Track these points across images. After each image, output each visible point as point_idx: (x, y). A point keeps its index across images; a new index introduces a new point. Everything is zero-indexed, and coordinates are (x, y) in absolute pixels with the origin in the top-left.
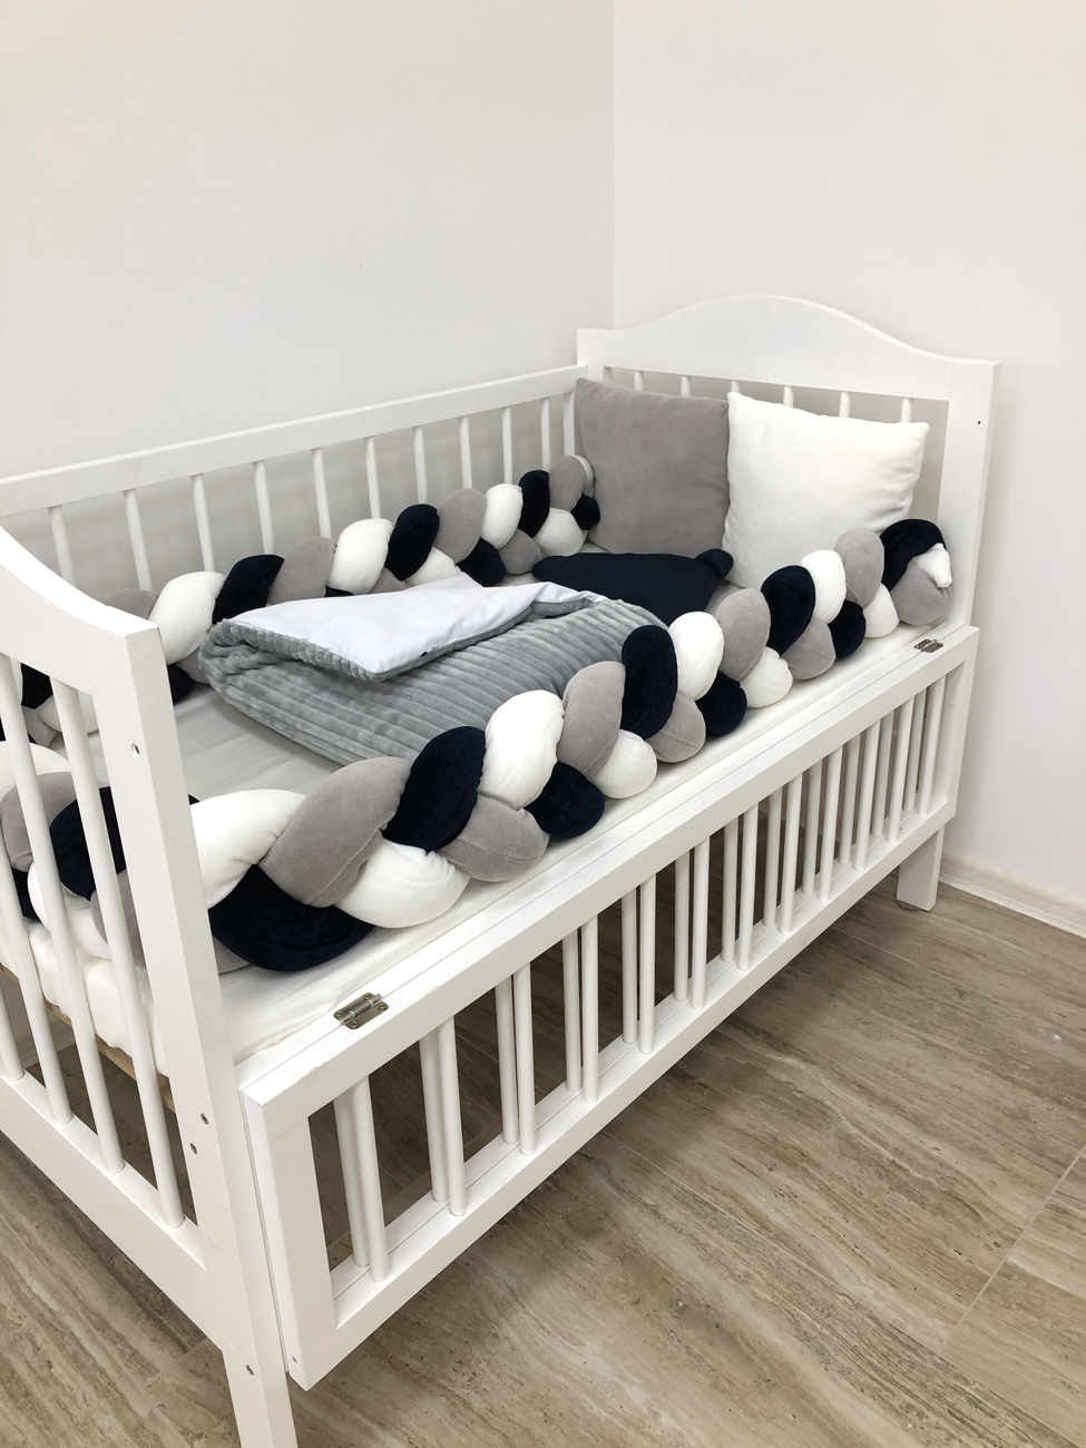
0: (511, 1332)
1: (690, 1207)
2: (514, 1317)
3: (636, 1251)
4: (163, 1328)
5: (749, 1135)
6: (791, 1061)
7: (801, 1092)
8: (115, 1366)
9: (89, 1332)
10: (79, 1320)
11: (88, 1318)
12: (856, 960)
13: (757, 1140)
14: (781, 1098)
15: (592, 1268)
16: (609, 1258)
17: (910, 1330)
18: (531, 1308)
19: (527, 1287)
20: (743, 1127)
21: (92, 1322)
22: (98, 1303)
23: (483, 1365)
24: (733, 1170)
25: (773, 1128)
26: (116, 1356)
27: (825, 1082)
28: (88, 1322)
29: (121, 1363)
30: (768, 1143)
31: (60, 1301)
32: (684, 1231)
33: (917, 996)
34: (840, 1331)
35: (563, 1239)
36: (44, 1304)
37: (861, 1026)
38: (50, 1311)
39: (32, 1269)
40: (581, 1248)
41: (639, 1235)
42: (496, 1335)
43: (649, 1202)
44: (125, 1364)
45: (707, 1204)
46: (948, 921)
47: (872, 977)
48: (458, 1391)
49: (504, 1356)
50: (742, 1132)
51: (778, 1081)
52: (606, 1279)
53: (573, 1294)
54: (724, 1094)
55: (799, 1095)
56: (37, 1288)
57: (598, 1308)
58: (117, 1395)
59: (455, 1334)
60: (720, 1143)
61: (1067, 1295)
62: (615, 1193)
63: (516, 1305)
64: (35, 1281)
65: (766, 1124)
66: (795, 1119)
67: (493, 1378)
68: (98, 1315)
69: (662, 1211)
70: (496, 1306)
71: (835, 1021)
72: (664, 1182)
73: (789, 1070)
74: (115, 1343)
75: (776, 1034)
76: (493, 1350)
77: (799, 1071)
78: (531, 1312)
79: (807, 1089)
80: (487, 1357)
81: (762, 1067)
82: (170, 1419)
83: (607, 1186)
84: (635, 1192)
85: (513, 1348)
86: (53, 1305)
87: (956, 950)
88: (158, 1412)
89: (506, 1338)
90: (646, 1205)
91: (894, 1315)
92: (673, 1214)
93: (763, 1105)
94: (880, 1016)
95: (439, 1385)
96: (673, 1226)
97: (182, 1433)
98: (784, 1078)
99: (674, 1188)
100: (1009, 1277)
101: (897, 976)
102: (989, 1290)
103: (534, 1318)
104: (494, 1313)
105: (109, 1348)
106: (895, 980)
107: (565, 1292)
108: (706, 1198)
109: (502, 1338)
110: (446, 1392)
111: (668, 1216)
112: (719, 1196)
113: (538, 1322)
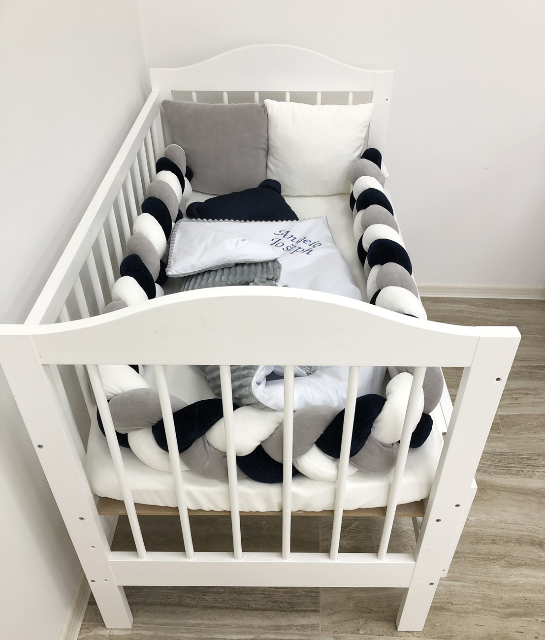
0: (406, 527)
4: (301, 611)
8: (301, 635)
9: (276, 634)
10: (267, 633)
11: (270, 630)
17: (498, 450)
21: (273, 630)
22: (266, 623)
23: (411, 542)
26: (297, 632)
29: (302, 632)
31: (250, 633)
34: (484, 463)
39: (223, 633)
42: (403, 531)
44: (304, 631)
61: (519, 415)
64: (231, 636)
68: (272, 626)
74: (291, 629)
80: (409, 539)
82: (343, 633)
86: (250, 637)
88: (335, 635)
91: (491, 449)
97: (352, 633)
100: (503, 419)
102: (503, 426)
105: (291, 631)
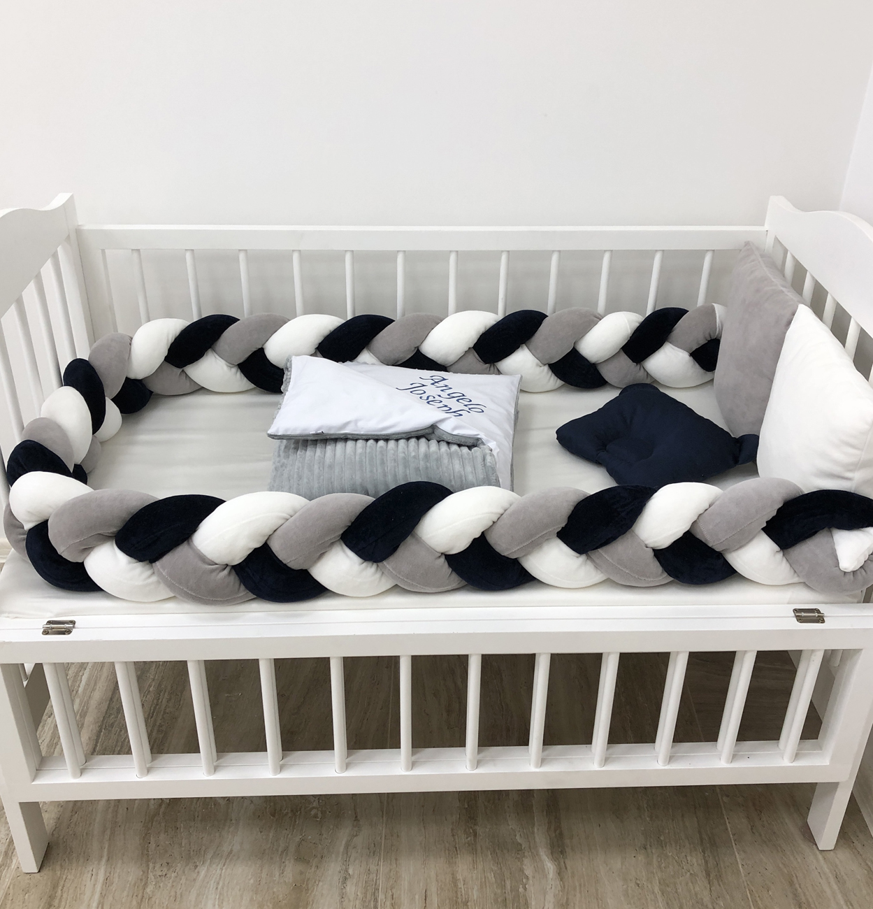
0: (203, 872)
1: (366, 894)
2: (214, 866)
3: (307, 890)
4: (98, 736)
5: (456, 886)
6: (550, 866)
7: (525, 889)
11: (84, 707)
12: (702, 839)
13: (456, 892)
14: (508, 883)
15: (276, 878)
16: (291, 881)
18: (226, 869)
19: (239, 858)
20: (459, 877)
21: (82, 710)
22: (93, 703)
23: (173, 875)
24: (417, 897)
25: (475, 894)
27: (550, 898)
28: (81, 708)
30: (460, 900)
31: (85, 689)
32: (344, 903)
33: (707, 899)
35: (286, 849)
36: (79, 686)
37: (632, 885)
38: (77, 692)
40: (287, 862)
41: (321, 884)
42: (196, 867)
43: (351, 871)
45: (376, 900)
46: (828, 871)
47: (695, 861)
48: (151, 875)
49: (186, 879)
50: (455, 881)
51: (522, 870)
52: (275, 890)
53: (252, 881)
54: (479, 848)
55: (521, 890)
56: (84, 679)
57: (251, 900)
58: (52, 750)
59: (183, 849)
60: (433, 874)
62: (342, 849)
63: (223, 860)
65: (476, 888)
66: (496, 901)
67: (170, 885)
68: (88, 709)
69: (349, 883)
70: (215, 853)
71: (619, 865)
72: (373, 868)
73: (541, 870)
75: (567, 841)
76: (186, 872)
77: (545, 876)
78: (224, 871)
79: (532, 888)
80: (180, 873)
81: (526, 854)
83: (344, 842)
84: (352, 859)
85: (195, 880)
86: (81, 690)
87: (795, 895)
89: (198, 872)
90: (346, 870)
92: (351, 889)
93: (491, 877)
94: (657, 890)
95: (148, 866)
96: (342, 896)
98: (529, 871)
99: (373, 876)
101: (713, 874)
103: (221, 875)
104: (209, 856)
106: (708, 874)
107: (250, 877)
108: (381, 896)
109: (196, 871)
110: (146, 872)
111: (348, 888)
112: (388, 903)
113: (220, 879)
